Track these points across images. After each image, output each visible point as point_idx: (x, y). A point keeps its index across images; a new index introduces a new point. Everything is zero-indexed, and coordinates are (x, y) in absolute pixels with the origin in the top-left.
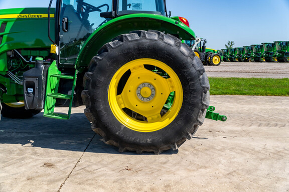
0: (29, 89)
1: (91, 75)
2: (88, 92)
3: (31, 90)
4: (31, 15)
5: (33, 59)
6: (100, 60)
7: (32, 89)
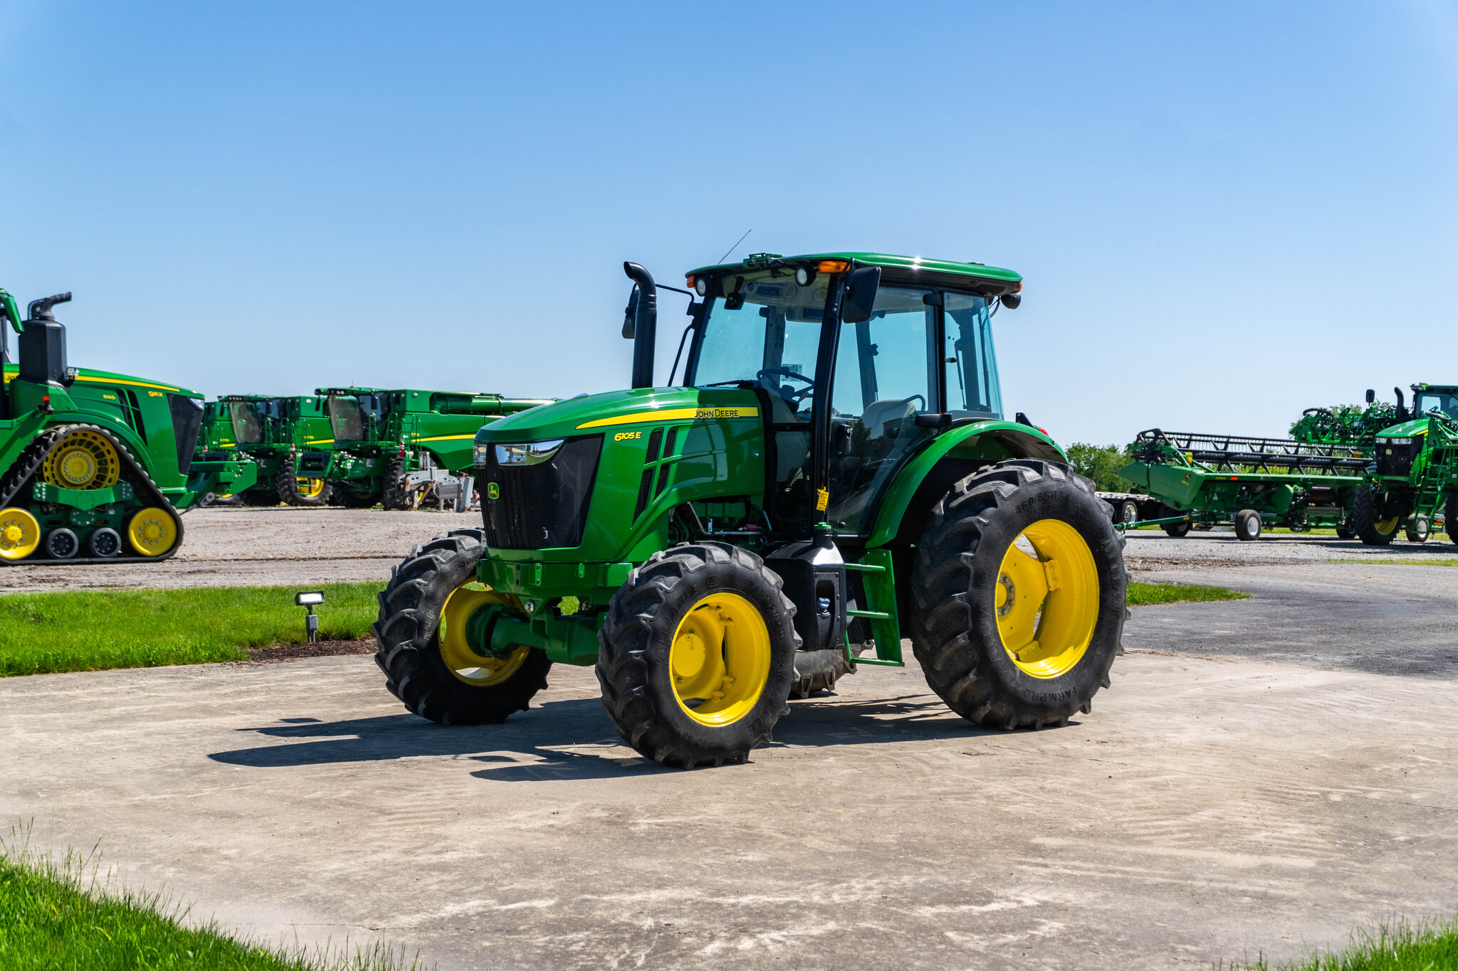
0: (822, 600)
1: (972, 558)
2: (966, 596)
3: (824, 602)
4: (721, 409)
5: (714, 526)
6: (985, 525)
7: (827, 600)
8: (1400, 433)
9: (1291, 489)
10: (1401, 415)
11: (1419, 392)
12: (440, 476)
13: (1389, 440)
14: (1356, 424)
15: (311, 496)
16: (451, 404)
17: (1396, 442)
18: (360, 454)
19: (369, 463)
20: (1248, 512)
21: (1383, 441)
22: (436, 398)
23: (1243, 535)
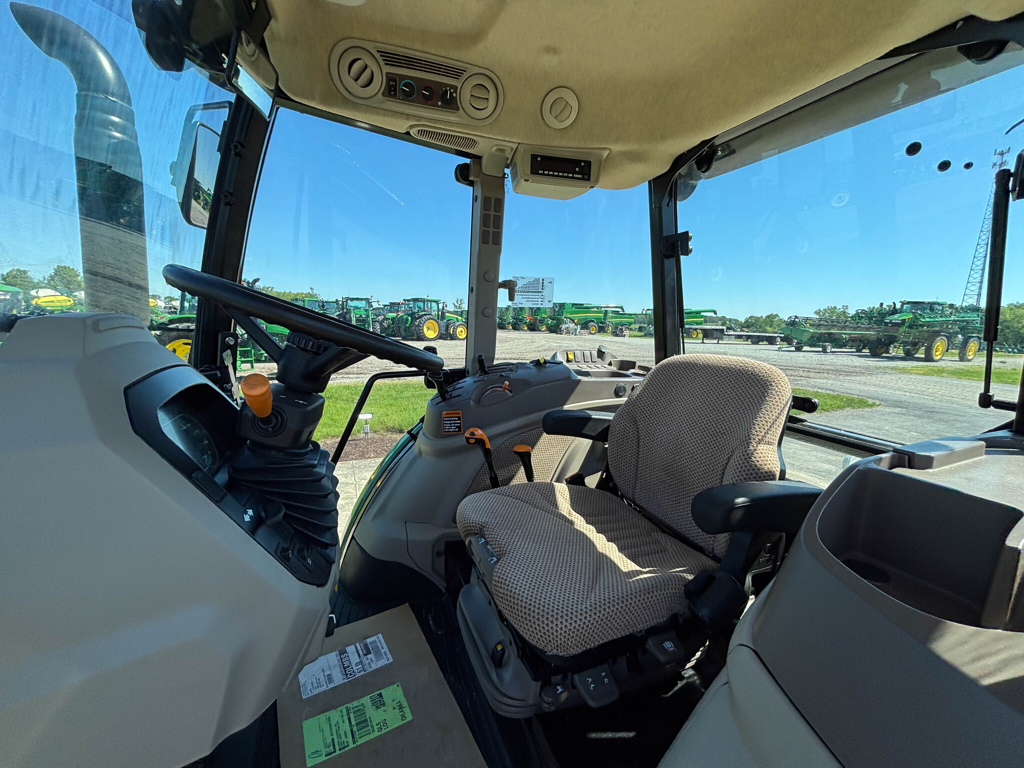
8: (896, 318)
9: (844, 336)
10: (894, 311)
11: (903, 303)
12: (572, 325)
13: (891, 321)
14: (875, 315)
15: (543, 330)
16: (578, 306)
17: (894, 321)
18: (553, 319)
19: (555, 322)
20: (827, 344)
21: (888, 321)
22: (573, 305)
23: (824, 351)
